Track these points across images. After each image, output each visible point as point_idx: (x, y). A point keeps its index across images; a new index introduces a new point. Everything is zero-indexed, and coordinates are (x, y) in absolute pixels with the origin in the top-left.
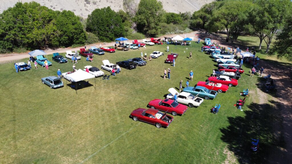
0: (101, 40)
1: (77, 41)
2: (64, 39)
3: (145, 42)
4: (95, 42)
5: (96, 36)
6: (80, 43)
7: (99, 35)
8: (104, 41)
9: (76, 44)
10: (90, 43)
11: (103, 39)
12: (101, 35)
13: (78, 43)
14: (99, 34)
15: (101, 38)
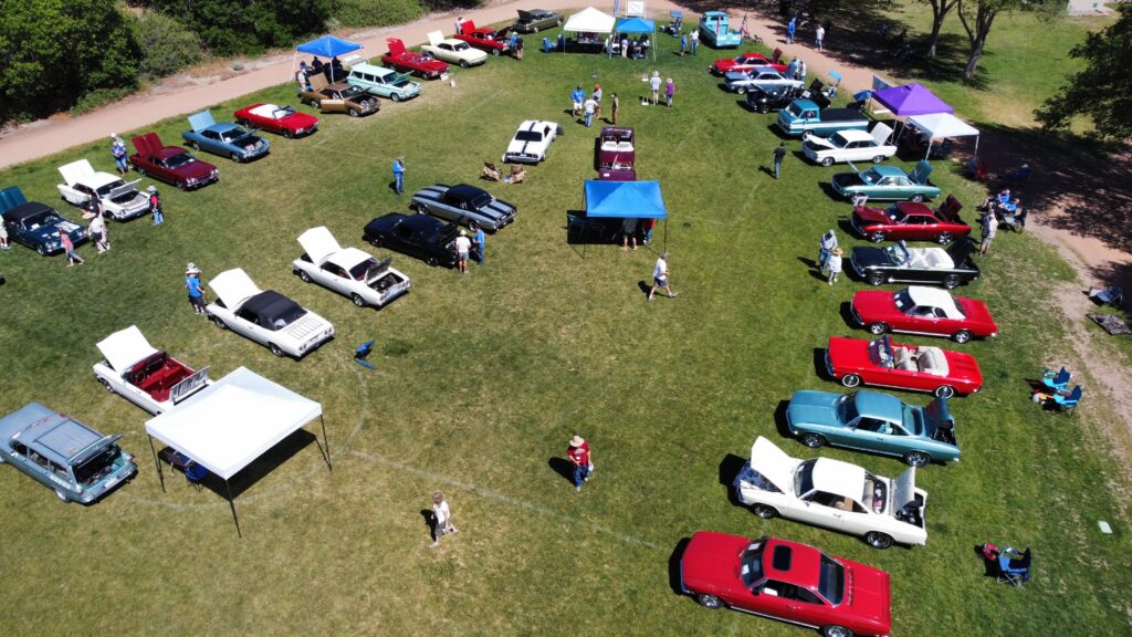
0: (214, 44)
1: (95, 76)
2: (22, 74)
3: (441, 46)
4: (188, 63)
5: (188, 29)
6: (108, 79)
7: (202, 22)
8: (231, 53)
9: (91, 90)
10: (162, 74)
11: (225, 44)
12: (209, 23)
13: (103, 84)
14: (197, 16)
15: (215, 39)
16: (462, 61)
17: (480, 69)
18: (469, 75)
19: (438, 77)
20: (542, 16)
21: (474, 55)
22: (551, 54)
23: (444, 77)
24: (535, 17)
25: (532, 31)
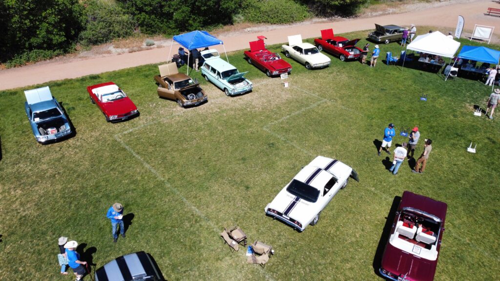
0: (142, 25)
1: (33, 40)
3: (296, 47)
5: (127, 13)
6: (42, 44)
7: (136, 9)
11: (150, 25)
12: (140, 10)
15: (144, 21)
16: (307, 63)
17: (321, 73)
18: (307, 79)
19: (278, 76)
20: (396, 31)
21: (320, 59)
22: (391, 67)
23: (284, 76)
24: (388, 31)
25: (383, 42)
